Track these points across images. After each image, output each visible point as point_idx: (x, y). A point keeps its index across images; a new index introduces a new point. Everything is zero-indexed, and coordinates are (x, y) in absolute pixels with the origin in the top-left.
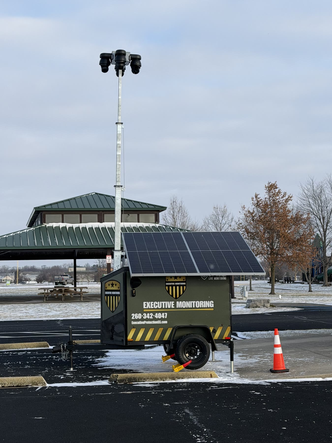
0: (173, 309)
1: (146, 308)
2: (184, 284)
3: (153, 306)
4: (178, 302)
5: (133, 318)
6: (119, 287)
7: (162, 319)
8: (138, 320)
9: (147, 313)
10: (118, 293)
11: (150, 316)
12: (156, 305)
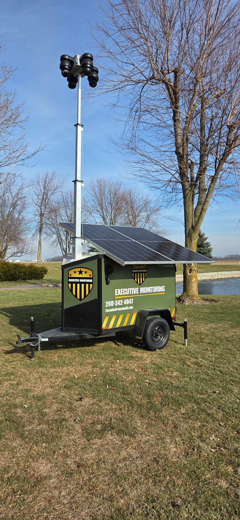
0: (138, 294)
1: (117, 295)
2: (146, 271)
3: (123, 293)
4: (141, 288)
5: (107, 306)
6: (92, 274)
7: (129, 305)
8: (111, 307)
9: (118, 300)
10: (91, 281)
11: (120, 303)
12: (125, 292)
